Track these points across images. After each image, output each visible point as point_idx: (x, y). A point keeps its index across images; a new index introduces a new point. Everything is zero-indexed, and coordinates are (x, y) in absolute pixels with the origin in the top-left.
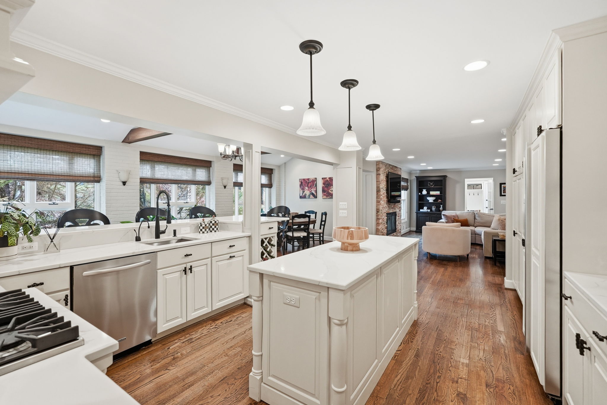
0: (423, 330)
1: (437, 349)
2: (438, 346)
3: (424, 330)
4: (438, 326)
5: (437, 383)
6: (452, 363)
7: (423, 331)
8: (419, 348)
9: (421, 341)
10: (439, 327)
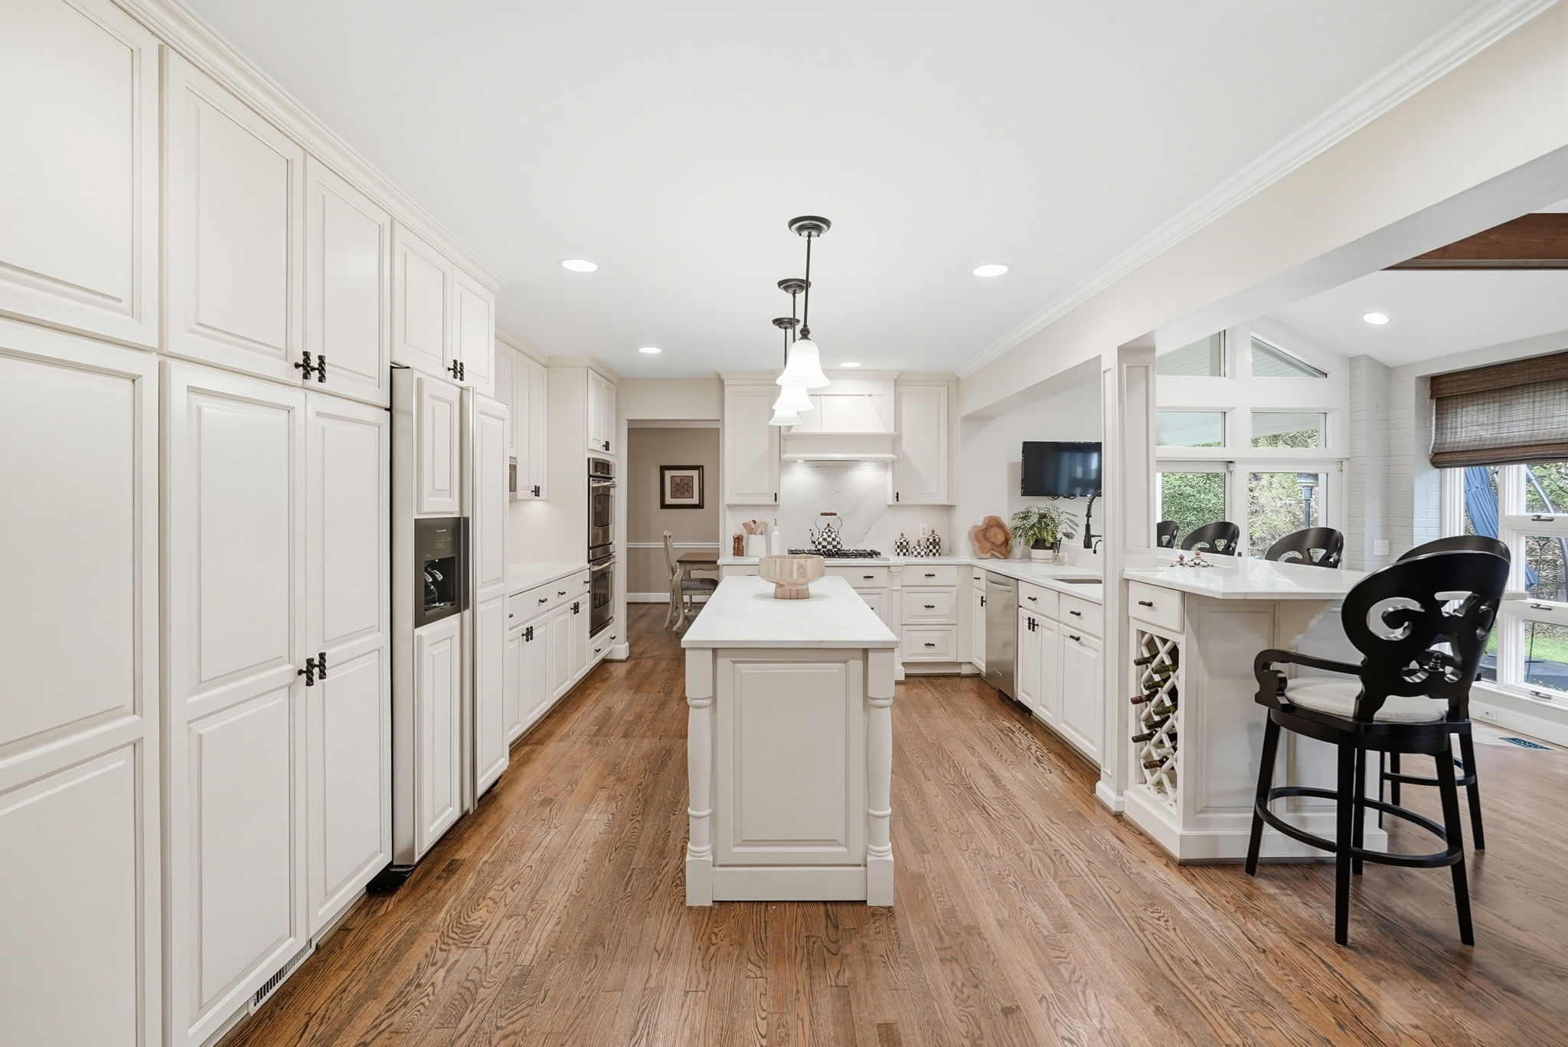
0: (668, 863)
1: (637, 824)
2: (635, 830)
3: (664, 863)
4: (625, 889)
5: (644, 778)
6: (614, 807)
7: (668, 859)
8: (673, 817)
9: (670, 831)
10: (622, 888)
